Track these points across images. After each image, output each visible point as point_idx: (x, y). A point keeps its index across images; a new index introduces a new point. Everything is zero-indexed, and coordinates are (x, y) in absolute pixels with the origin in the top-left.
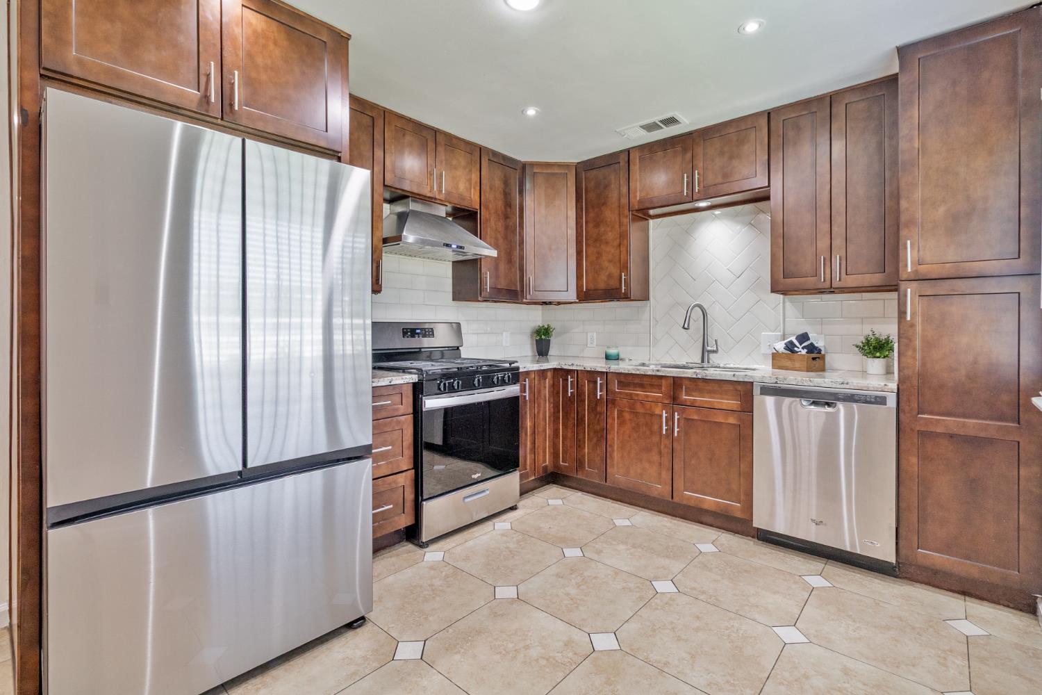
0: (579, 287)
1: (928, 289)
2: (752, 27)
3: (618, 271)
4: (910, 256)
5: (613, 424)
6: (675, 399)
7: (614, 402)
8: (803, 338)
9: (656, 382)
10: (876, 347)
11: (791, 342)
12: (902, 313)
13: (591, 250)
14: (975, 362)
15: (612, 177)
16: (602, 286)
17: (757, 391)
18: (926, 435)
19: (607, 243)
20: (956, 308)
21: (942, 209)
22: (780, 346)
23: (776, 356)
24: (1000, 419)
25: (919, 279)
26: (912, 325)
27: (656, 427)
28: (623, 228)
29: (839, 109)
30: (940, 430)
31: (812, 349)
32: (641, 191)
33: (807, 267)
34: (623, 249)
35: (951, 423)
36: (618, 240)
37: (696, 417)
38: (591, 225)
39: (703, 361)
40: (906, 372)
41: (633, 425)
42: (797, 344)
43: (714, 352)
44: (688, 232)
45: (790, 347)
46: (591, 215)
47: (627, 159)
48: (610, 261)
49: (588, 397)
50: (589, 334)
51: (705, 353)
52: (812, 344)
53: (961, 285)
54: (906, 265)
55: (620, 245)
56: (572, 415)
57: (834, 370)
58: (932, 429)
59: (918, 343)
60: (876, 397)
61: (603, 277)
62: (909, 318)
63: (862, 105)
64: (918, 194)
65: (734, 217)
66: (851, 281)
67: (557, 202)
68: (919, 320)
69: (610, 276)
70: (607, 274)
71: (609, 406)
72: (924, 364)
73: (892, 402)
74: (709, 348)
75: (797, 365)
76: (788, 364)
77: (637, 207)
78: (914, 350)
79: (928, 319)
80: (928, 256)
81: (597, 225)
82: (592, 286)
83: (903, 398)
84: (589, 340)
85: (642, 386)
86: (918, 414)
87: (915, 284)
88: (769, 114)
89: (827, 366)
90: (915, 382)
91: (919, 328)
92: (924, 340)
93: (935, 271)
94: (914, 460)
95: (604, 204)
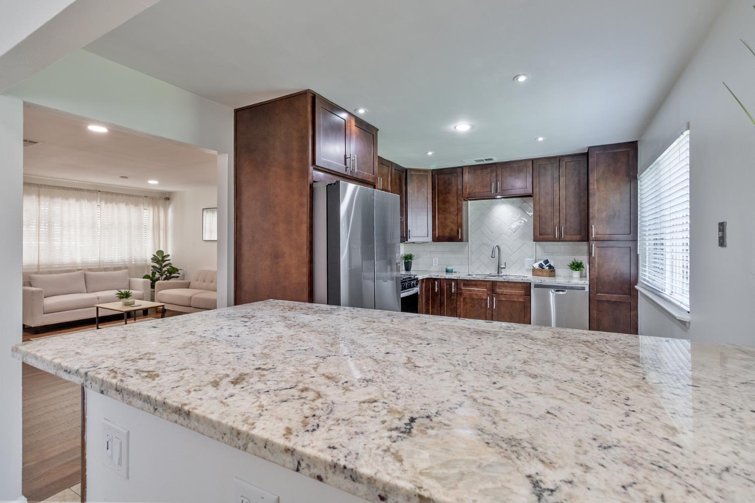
0: (434, 235)
1: (600, 244)
2: (541, 139)
3: (457, 228)
4: (593, 231)
5: (460, 305)
6: (493, 291)
7: (461, 294)
8: (546, 262)
9: (483, 283)
10: (577, 266)
11: (541, 264)
12: (590, 254)
13: (440, 216)
14: (616, 273)
15: (453, 179)
16: (447, 235)
17: (532, 286)
18: (599, 301)
19: (450, 213)
20: (610, 252)
21: (605, 213)
22: (536, 266)
23: (534, 270)
24: (624, 294)
25: (596, 240)
26: (594, 258)
27: (483, 305)
28: (459, 207)
29: (563, 164)
30: (604, 299)
31: (550, 267)
32: (469, 188)
33: (549, 231)
34: (459, 217)
35: (608, 297)
36: (456, 212)
37: (503, 299)
38: (440, 203)
39: (498, 273)
40: (592, 277)
41: (471, 304)
42: (544, 265)
43: (504, 268)
44: (489, 209)
45: (541, 266)
46: (441, 198)
47: (461, 171)
48: (452, 222)
49: (446, 292)
50: (434, 259)
51: (499, 268)
52: (550, 265)
53: (611, 243)
54: (592, 235)
55: (457, 215)
56: (437, 301)
57: (558, 276)
58: (601, 299)
59: (596, 266)
60: (581, 287)
61: (448, 230)
62: (593, 256)
63: (572, 163)
64: (596, 207)
65: (512, 204)
66: (568, 237)
67: (423, 190)
68: (596, 256)
69: (452, 230)
70: (450, 229)
71: (459, 296)
72: (598, 274)
73: (587, 289)
74: (502, 266)
75: (545, 274)
76: (540, 274)
77: (467, 196)
78: (595, 268)
79: (600, 256)
80: (600, 232)
81: (444, 204)
82: (441, 235)
83: (591, 287)
84: (434, 262)
85: (476, 286)
86: (597, 293)
87: (595, 242)
88: (533, 160)
89: (556, 275)
90: (595, 281)
91: (596, 259)
92: (599, 265)
93: (602, 237)
94: (595, 312)
95: (449, 193)
